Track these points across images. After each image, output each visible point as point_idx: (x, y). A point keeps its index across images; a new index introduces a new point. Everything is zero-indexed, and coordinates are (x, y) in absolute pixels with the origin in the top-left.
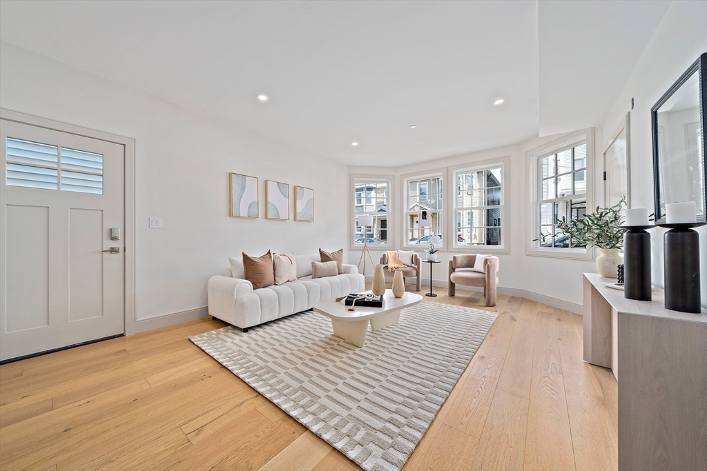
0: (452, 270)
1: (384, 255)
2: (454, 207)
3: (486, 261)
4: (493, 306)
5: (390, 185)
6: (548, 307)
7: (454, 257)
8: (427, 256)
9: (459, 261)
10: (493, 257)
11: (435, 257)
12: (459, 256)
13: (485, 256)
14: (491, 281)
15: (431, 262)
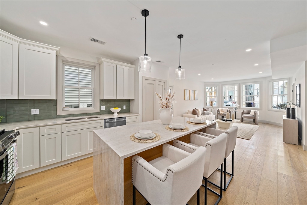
0: (243, 114)
1: (218, 110)
2: (242, 95)
3: (255, 112)
4: (257, 124)
5: (218, 87)
6: (275, 125)
7: (243, 111)
8: (234, 110)
9: (245, 112)
10: (257, 111)
11: (237, 110)
12: (245, 110)
13: (254, 111)
14: (257, 118)
15: (236, 112)
